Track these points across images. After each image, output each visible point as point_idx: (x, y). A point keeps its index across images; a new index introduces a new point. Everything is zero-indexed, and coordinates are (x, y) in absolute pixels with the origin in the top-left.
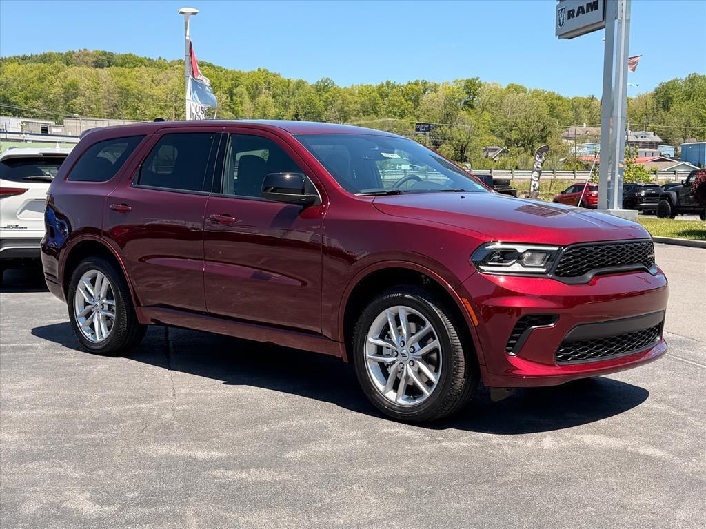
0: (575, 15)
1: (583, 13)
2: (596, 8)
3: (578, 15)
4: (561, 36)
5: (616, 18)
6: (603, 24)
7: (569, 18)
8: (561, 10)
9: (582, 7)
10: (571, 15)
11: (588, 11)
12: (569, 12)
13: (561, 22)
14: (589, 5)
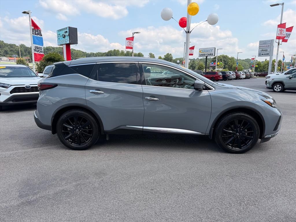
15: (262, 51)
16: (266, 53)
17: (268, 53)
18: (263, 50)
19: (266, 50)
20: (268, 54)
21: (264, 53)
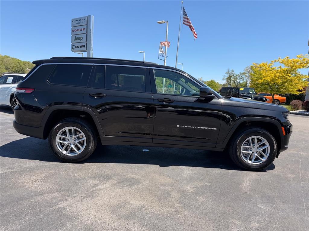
5: (90, 50)
6: (86, 51)
8: (73, 45)
13: (73, 48)
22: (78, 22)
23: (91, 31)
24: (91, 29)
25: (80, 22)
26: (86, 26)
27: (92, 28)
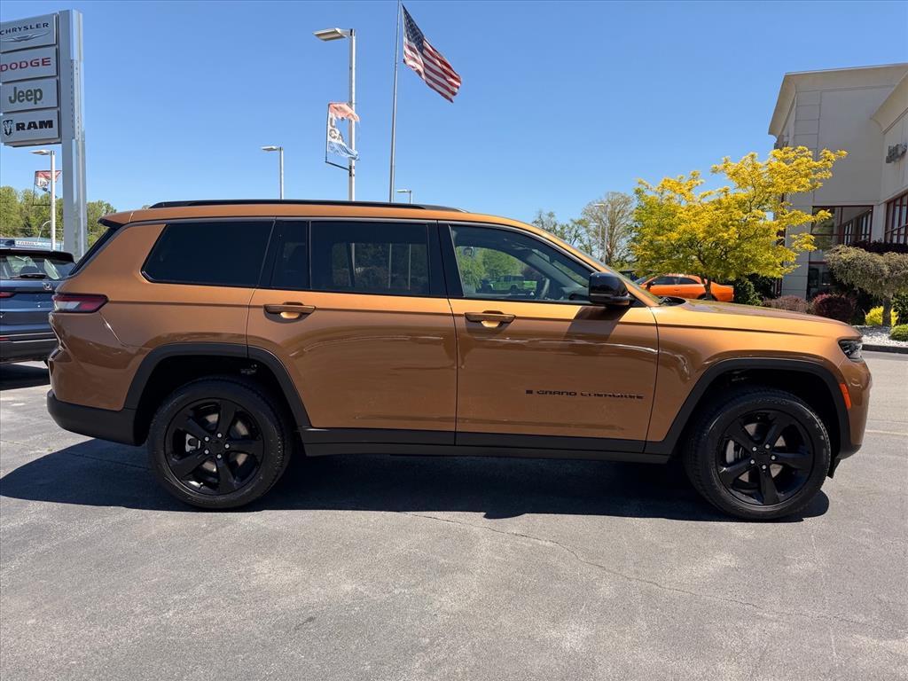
0: (26, 128)
1: (36, 128)
2: (51, 126)
3: (29, 128)
4: (6, 144)
5: (74, 138)
6: (59, 140)
7: (18, 129)
8: (8, 121)
9: (34, 123)
10: (20, 127)
11: (41, 127)
12: (18, 125)
13: (8, 132)
14: (40, 122)
15: (18, 106)
16: (38, 117)
17: (44, 116)
18: (18, 96)
19: (36, 95)
20: (50, 124)
21: (25, 119)
22: (23, 33)
23: (72, 67)
24: (72, 61)
25: (29, 33)
26: (54, 49)
27: (75, 56)
